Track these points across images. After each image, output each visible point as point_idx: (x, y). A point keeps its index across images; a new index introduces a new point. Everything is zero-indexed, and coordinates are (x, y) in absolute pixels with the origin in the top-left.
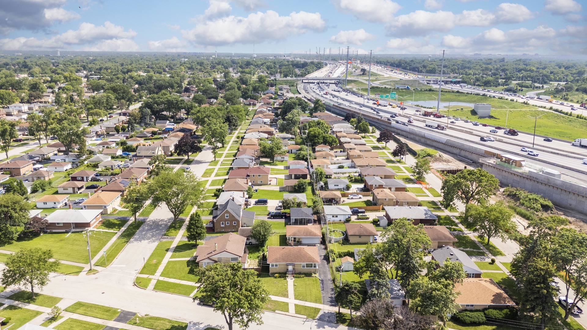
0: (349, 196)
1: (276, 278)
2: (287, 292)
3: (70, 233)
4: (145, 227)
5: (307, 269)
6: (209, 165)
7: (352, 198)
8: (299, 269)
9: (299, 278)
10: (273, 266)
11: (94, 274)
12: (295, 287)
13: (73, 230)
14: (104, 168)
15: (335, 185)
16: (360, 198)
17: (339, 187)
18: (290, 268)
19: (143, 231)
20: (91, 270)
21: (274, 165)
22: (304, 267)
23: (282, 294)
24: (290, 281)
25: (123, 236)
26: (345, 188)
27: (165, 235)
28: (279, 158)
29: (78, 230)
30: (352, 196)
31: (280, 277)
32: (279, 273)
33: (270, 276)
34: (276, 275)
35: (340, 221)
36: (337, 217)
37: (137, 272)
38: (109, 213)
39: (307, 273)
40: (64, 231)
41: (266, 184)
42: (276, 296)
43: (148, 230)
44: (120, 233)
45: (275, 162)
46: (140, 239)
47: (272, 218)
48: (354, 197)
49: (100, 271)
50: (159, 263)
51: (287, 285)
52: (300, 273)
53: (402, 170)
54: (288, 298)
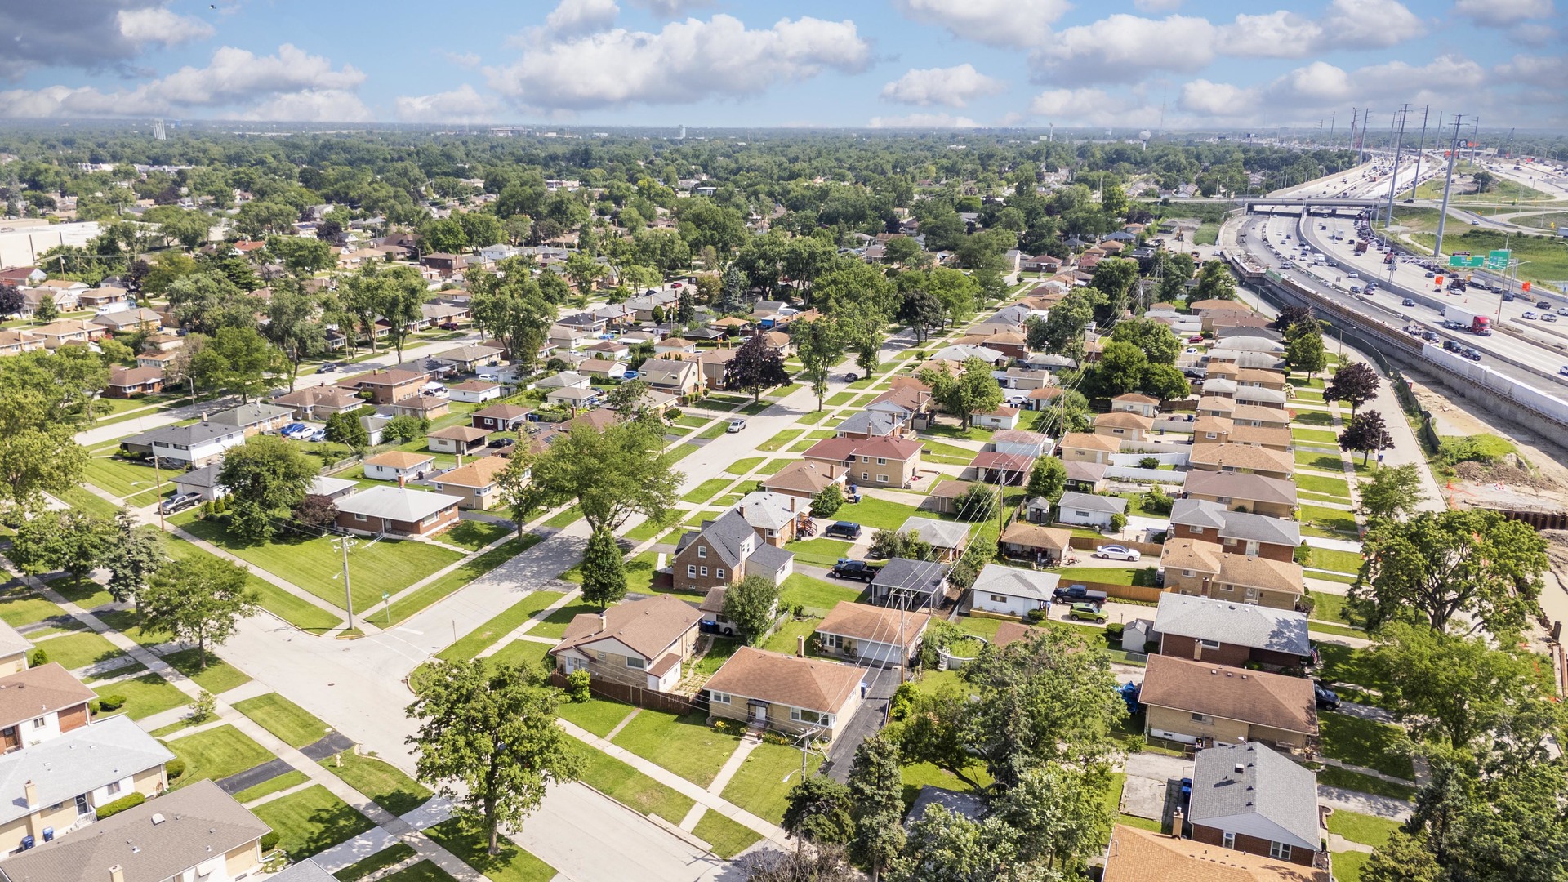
0: (1099, 548)
1: (716, 730)
2: (716, 774)
3: (375, 541)
5: (800, 726)
6: (796, 421)
7: (1106, 557)
8: (780, 720)
9: (774, 743)
10: (717, 697)
12: (746, 764)
13: (386, 535)
14: (557, 403)
15: (1078, 513)
16: (1131, 559)
17: (1090, 520)
18: (761, 713)
19: (524, 560)
20: (350, 629)
21: (962, 438)
22: (795, 716)
23: (699, 776)
24: (747, 745)
25: (474, 564)
26: (1106, 527)
27: (561, 577)
28: (986, 420)
30: (1105, 551)
31: (726, 731)
32: (727, 721)
33: (705, 724)
34: (719, 724)
35: (1013, 613)
36: (1004, 600)
37: (435, 651)
38: (485, 508)
40: (368, 533)
41: (897, 486)
42: (681, 776)
43: (538, 559)
44: (472, 556)
45: (968, 429)
46: (500, 579)
47: (838, 575)
48: (1112, 554)
49: (366, 634)
50: (493, 640)
51: (731, 755)
52: (782, 733)
53: (1347, 493)
54: (706, 788)
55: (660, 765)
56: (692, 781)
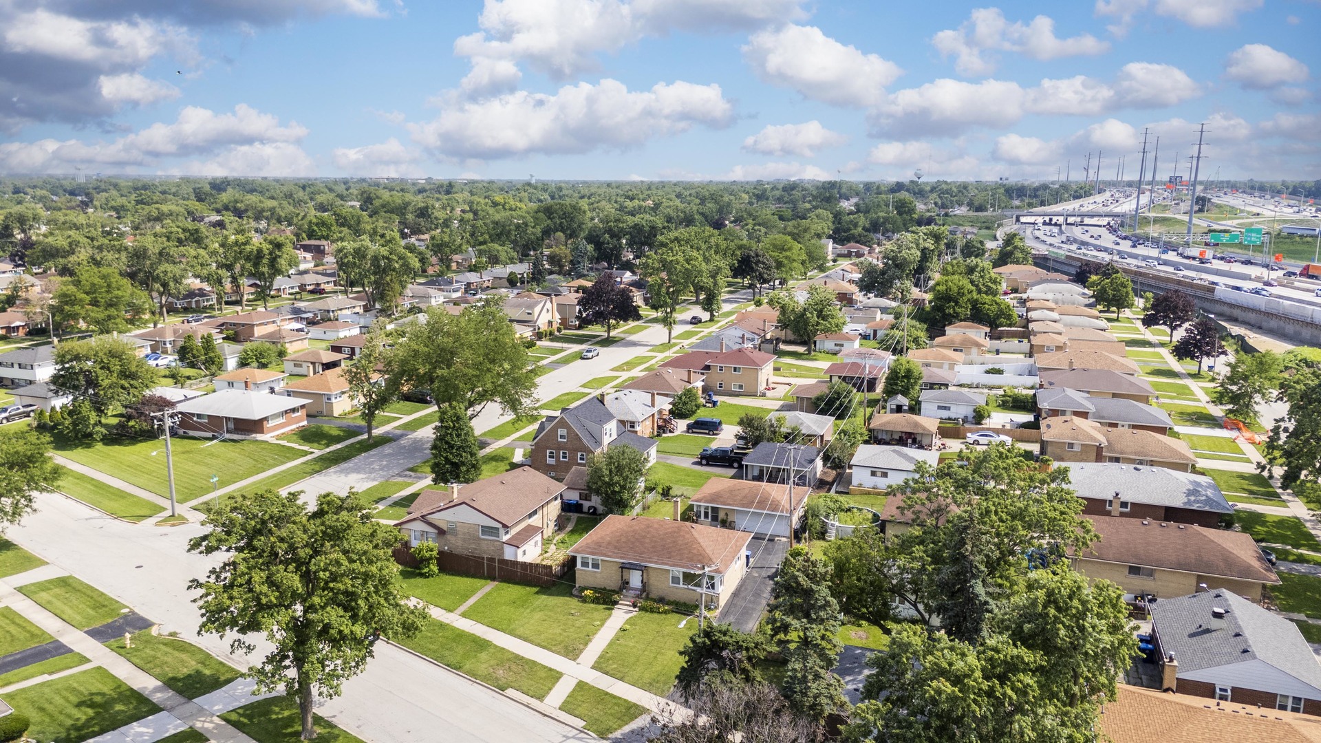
0: (969, 435)
1: (584, 600)
2: (586, 644)
3: (215, 441)
4: (387, 449)
5: (682, 591)
6: (649, 351)
7: (975, 442)
8: (661, 585)
9: (652, 611)
10: (585, 564)
11: (173, 525)
12: (622, 634)
13: (227, 436)
15: (940, 408)
17: (952, 413)
18: (635, 579)
19: (374, 456)
20: (173, 516)
21: (808, 360)
22: (675, 580)
23: (566, 647)
24: (620, 616)
26: (970, 419)
27: (411, 470)
28: (829, 345)
29: (235, 437)
30: (975, 437)
31: (596, 601)
32: (594, 589)
33: (571, 595)
34: (588, 593)
36: (885, 475)
38: (336, 414)
39: (685, 604)
40: (209, 434)
41: (753, 395)
42: (544, 647)
43: (389, 454)
44: (318, 453)
45: (813, 353)
47: (704, 462)
48: (982, 440)
49: (190, 520)
51: (602, 625)
52: (661, 600)
53: (1193, 394)
54: (574, 660)
55: (519, 637)
56: (558, 653)
